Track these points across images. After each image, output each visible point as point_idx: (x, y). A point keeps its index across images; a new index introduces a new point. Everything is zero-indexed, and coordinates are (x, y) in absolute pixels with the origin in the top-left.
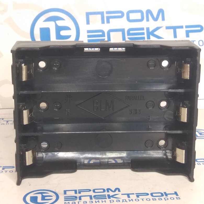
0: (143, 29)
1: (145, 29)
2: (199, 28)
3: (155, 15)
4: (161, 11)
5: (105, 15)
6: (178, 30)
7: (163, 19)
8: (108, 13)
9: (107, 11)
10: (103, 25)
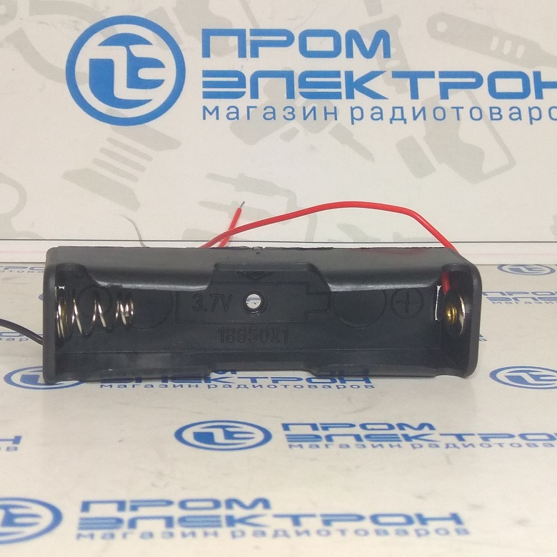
0: (337, 74)
1: (343, 75)
2: (473, 80)
3: (368, 44)
4: (382, 36)
5: (249, 38)
6: (420, 81)
7: (387, 54)
8: (254, 32)
9: (252, 28)
10: (242, 60)
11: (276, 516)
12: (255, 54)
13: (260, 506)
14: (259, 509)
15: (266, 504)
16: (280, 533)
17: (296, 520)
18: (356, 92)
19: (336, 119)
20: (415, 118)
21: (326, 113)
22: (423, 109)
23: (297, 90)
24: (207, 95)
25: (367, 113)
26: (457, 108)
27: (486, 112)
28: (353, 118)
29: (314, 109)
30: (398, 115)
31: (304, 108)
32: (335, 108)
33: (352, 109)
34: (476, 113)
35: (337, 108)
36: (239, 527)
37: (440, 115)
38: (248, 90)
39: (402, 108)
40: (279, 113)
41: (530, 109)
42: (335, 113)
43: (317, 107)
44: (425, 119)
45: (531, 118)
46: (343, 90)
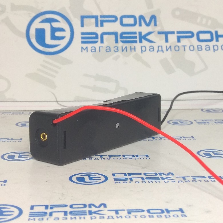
0: (135, 33)
1: (138, 33)
2: (190, 35)
3: (148, 21)
4: (153, 17)
5: (99, 19)
6: (169, 35)
7: (155, 25)
8: (102, 17)
9: (101, 15)
10: (97, 28)
11: (109, 210)
12: (102, 25)
13: (103, 206)
14: (102, 208)
15: (105, 206)
16: (110, 217)
17: (117, 212)
18: (143, 40)
19: (135, 51)
20: (167, 50)
21: (131, 49)
22: (170, 47)
23: (119, 39)
24: (83, 42)
25: (148, 49)
26: (184, 46)
27: (196, 47)
28: (142, 51)
29: (126, 47)
30: (160, 49)
31: (122, 47)
33: (142, 47)
34: (192, 48)
35: (136, 47)
36: (94, 215)
37: (177, 49)
38: (99, 40)
39: (162, 46)
40: (112, 49)
41: (214, 46)
42: (135, 49)
43: (127, 46)
44: (171, 51)
45: (214, 50)
46: (138, 40)
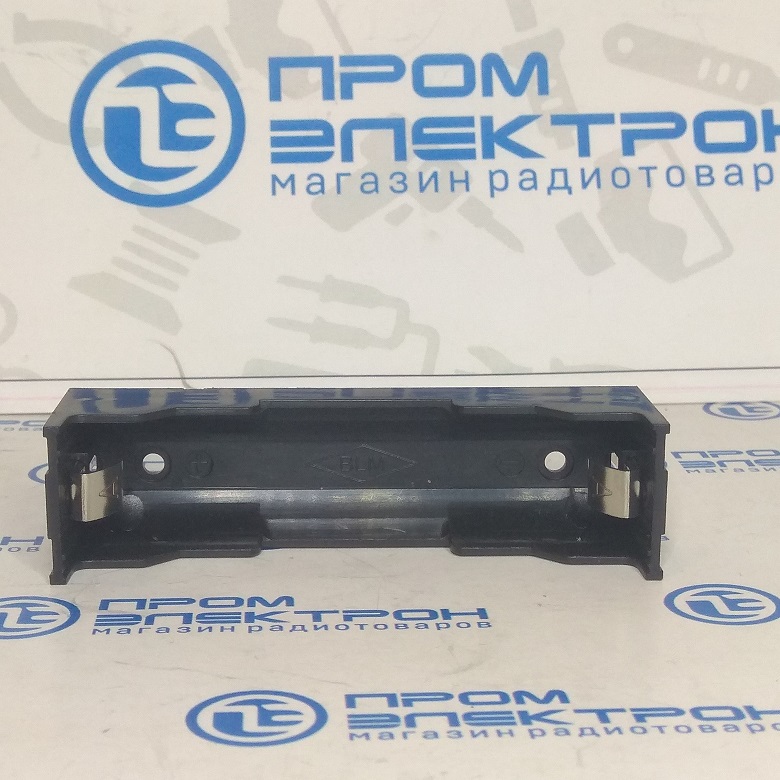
18: (498, 149)
19: (468, 189)
20: (585, 185)
21: (453, 181)
22: (597, 172)
23: (410, 146)
24: (277, 158)
25: (514, 180)
26: (648, 169)
27: (691, 175)
28: (493, 188)
29: (435, 175)
30: (559, 180)
31: (421, 174)
32: (467, 173)
33: (492, 174)
34: (676, 176)
35: (470, 173)
37: (621, 180)
38: (337, 148)
39: (565, 171)
40: (385, 183)
41: (756, 168)
42: (466, 181)
43: (439, 171)
44: (599, 186)
45: (758, 182)
46: (478, 146)
